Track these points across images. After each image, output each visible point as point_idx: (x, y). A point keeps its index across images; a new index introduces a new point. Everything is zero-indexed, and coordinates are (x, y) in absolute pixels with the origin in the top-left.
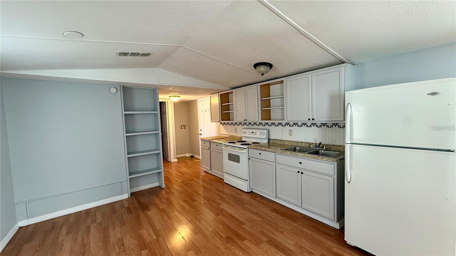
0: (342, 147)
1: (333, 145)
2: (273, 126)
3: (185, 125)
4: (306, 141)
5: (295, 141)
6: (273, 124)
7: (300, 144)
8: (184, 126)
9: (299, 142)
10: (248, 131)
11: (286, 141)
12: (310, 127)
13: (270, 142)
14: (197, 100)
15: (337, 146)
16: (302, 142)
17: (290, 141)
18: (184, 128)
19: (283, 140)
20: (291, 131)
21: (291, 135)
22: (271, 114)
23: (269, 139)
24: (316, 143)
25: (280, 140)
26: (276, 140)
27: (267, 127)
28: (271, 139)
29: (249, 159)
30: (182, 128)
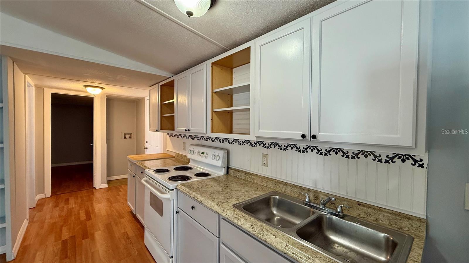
0: (386, 214)
1: (360, 204)
2: (236, 145)
3: (131, 134)
4: (294, 181)
5: (272, 180)
6: (236, 140)
7: (281, 186)
8: (129, 134)
9: (280, 182)
10: (197, 149)
11: (257, 175)
12: (303, 152)
13: (229, 174)
14: (145, 98)
15: (369, 207)
16: (286, 184)
17: (263, 178)
18: (130, 137)
19: (251, 174)
20: (265, 156)
21: (265, 164)
22: (234, 122)
23: (228, 168)
24: (316, 192)
25: (246, 173)
26: (239, 171)
27: (226, 145)
28: (232, 169)
29: (177, 212)
30: (125, 138)
